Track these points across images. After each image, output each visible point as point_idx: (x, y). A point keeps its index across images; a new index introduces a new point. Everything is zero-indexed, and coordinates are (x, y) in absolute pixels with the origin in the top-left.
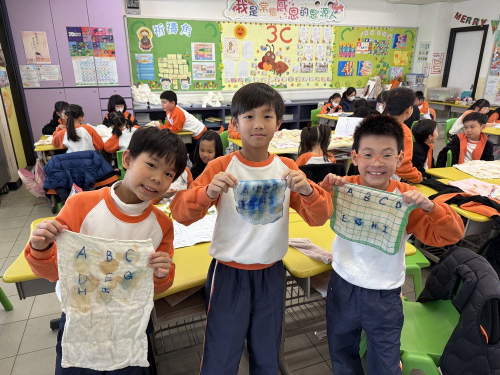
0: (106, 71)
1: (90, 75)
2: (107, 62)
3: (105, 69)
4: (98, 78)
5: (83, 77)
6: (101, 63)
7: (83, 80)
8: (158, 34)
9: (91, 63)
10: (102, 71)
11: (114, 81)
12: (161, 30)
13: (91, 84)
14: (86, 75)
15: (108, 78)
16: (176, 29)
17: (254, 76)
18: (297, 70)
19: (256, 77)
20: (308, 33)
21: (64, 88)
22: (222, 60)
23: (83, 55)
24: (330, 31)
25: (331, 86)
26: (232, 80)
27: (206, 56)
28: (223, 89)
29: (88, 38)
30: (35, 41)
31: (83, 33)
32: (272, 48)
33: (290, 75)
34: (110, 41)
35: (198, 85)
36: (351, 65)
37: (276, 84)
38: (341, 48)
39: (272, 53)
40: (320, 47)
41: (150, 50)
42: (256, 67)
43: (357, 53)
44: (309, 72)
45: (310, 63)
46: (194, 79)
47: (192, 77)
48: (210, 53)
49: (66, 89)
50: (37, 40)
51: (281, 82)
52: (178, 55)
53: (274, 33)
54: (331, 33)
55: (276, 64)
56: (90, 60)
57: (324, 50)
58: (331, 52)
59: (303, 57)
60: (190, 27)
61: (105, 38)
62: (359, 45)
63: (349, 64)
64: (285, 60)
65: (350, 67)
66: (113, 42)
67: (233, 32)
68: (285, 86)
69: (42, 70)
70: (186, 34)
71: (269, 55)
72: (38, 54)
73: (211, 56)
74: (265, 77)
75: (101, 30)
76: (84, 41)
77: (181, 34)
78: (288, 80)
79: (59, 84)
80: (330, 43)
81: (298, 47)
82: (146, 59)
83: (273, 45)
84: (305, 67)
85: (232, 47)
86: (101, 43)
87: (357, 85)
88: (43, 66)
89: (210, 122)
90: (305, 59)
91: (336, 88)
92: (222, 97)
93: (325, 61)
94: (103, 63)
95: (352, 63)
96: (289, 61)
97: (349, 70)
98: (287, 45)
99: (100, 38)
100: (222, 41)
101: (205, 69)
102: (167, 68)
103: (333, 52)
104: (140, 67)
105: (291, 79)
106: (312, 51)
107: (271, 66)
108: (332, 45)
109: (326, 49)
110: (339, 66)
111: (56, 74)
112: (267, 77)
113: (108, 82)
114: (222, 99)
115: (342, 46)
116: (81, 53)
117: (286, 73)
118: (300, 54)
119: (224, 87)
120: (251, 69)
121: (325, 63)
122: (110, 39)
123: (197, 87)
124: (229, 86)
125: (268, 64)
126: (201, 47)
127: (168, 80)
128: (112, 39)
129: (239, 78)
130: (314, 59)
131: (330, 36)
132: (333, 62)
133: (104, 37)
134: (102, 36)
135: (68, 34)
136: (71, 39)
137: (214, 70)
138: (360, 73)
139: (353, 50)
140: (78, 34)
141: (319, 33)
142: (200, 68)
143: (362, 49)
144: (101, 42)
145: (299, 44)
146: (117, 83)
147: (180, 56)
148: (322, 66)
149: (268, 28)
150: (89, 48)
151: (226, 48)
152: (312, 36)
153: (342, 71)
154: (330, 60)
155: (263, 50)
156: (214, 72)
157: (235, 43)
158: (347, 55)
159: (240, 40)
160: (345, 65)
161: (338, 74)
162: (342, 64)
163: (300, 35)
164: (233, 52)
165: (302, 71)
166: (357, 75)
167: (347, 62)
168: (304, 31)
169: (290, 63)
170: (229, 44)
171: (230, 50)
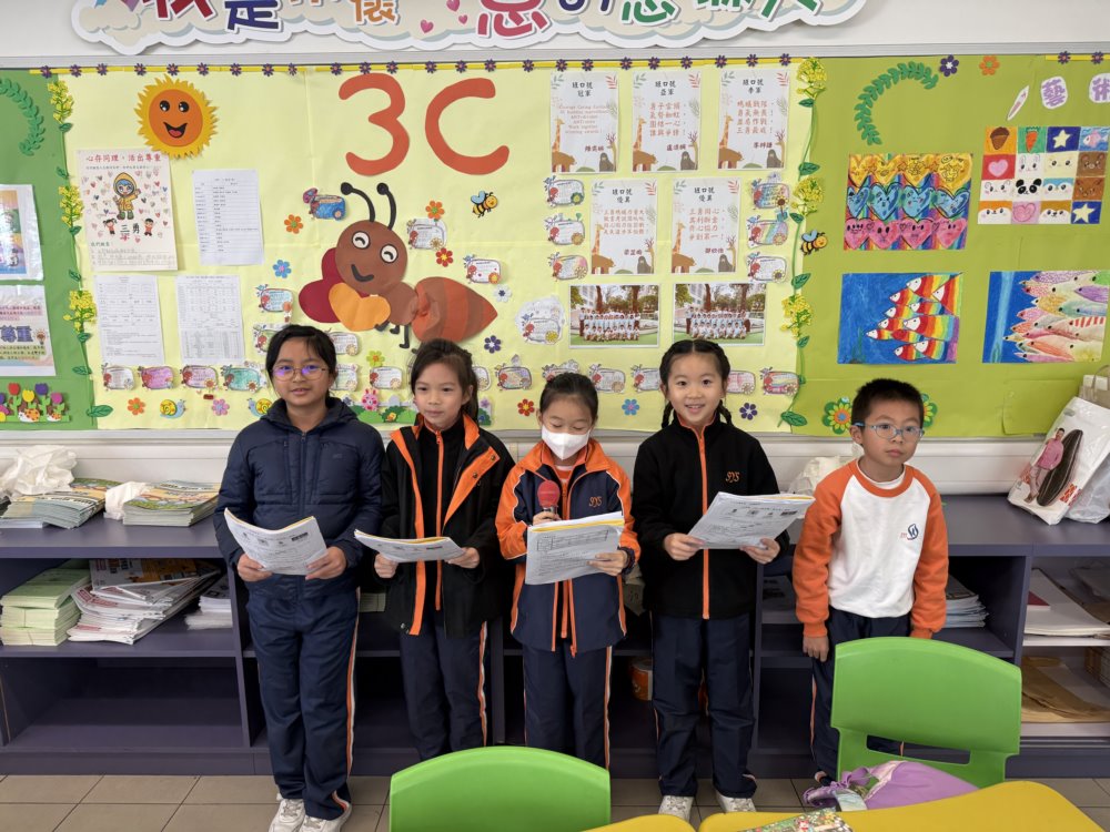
18: (552, 326)
22: (85, 268)
24: (772, 92)
25: (790, 418)
26: (148, 377)
28: (102, 422)
32: (381, 202)
33: (504, 357)
36: (940, 294)
38: (860, 190)
40: (705, 193)
42: (289, 304)
43: (983, 218)
44: (634, 339)
45: (636, 289)
53: (386, 119)
54: (783, 105)
55: (412, 293)
57: (733, 212)
58: (783, 216)
59: (585, 251)
62: (998, 168)
63: (920, 292)
64: (472, 270)
65: (934, 310)
67: (135, 123)
74: (346, 361)
78: (496, 382)
80: (774, 162)
81: (553, 192)
83: (382, 189)
84: (600, 308)
85: (137, 203)
90: (602, 264)
93: (741, 275)
95: (949, 287)
96: (494, 279)
97: (926, 325)
98: (478, 184)
100: (72, 169)
103: (796, 217)
105: (514, 377)
106: (651, 214)
107: (380, 306)
108: (790, 177)
109: (744, 200)
110: (846, 304)
112: (363, 363)
115: (870, 182)
119: (106, 410)
120: (254, 316)
121: (745, 287)
124: (136, 407)
125: (363, 294)
129: (186, 363)
130: (663, 263)
131: (776, 121)
132: (799, 282)
137: (39, 323)
138: (1010, 347)
139: (949, 205)
141: (695, 107)
143: (1028, 197)
145: (559, 175)
148: (724, 304)
149: (347, 91)
151: (102, 207)
152: (646, 129)
153: (873, 334)
154: (782, 268)
155: (325, 217)
156: (41, 337)
157: (151, 182)
158: (907, 235)
159: (181, 163)
160: (896, 298)
161: (842, 350)
162: (872, 289)
163: (560, 122)
164: (143, 229)
165: (587, 332)
166: (986, 358)
167: (913, 276)
168: (587, 101)
169: (503, 287)
170: (117, 188)
171: (121, 217)
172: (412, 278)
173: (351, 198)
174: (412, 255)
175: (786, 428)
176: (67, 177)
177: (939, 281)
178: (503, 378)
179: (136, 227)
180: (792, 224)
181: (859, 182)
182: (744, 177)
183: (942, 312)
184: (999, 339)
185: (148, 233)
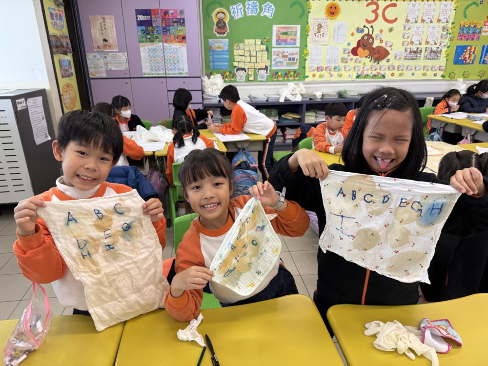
0: (175, 59)
1: (158, 64)
2: (177, 49)
3: (174, 57)
4: (166, 67)
5: (150, 66)
6: (170, 50)
7: (151, 69)
8: (236, 17)
9: (160, 50)
10: (171, 59)
11: (183, 70)
12: (239, 11)
13: (158, 74)
14: (154, 64)
15: (177, 67)
16: (257, 9)
17: (345, 64)
18: (400, 56)
19: (347, 64)
20: (419, 10)
21: (130, 78)
22: (308, 45)
23: (151, 41)
24: (449, 7)
25: (443, 76)
26: (318, 69)
27: (289, 40)
28: (307, 80)
29: (158, 22)
30: (103, 27)
31: (153, 16)
32: (371, 29)
33: (390, 63)
34: (181, 24)
35: (277, 75)
36: (473, 50)
37: (372, 73)
38: (462, 28)
39: (369, 36)
40: (434, 28)
41: (225, 35)
42: (349, 53)
43: (483, 34)
44: (416, 59)
45: (418, 48)
46: (273, 68)
47: (270, 66)
48: (294, 37)
49: (132, 79)
50: (105, 25)
51: (378, 71)
52: (257, 40)
53: (375, 12)
54: (450, 10)
55: (374, 49)
56: (158, 46)
57: (438, 32)
58: (447, 33)
59: (409, 40)
60: (273, 7)
61: (176, 22)
62: (487, 24)
63: (470, 49)
64: (386, 44)
65: (472, 53)
66: (184, 26)
67: (324, 11)
68: (383, 76)
69: (109, 58)
70: (268, 15)
71: (366, 38)
72: (105, 40)
73: (295, 40)
74: (358, 64)
75: (172, 12)
76: (154, 25)
77: (262, 15)
78: (387, 69)
79: (126, 74)
80: (447, 22)
81: (405, 27)
82: (221, 45)
83: (372, 27)
84: (410, 52)
85: (321, 29)
86: (171, 28)
87: (479, 75)
88: (110, 54)
89: (286, 119)
90: (412, 43)
91: (449, 79)
92: (304, 90)
93: (438, 46)
94: (172, 50)
95: (475, 48)
96: (391, 46)
97: (470, 56)
98: (390, 25)
99: (171, 21)
100: (309, 22)
101: (286, 56)
102: (243, 55)
103: (450, 34)
104: (213, 55)
105: (391, 68)
106: (423, 32)
107: (367, 52)
108: (450, 25)
109: (441, 29)
110: (456, 52)
111: (123, 63)
112: (361, 65)
113: (177, 72)
114: (304, 92)
115: (464, 26)
116: (149, 39)
117: (385, 60)
118: (405, 37)
119: (307, 77)
120: (341, 55)
121: (438, 48)
122: (181, 22)
123: (275, 78)
124: (314, 76)
125: (364, 50)
126: (285, 31)
127: (244, 69)
128: (184, 22)
129: (326, 66)
130: (424, 43)
131: (449, 13)
132: (448, 47)
133: (175, 20)
134: (173, 19)
135: (137, 18)
136: (140, 23)
137: (297, 57)
138: (484, 61)
139: (478, 31)
140: (147, 17)
141: (434, 10)
142: (281, 55)
144: (171, 26)
145: (407, 24)
146: (187, 73)
147: (258, 41)
148: (434, 52)
149: (368, 5)
150: (158, 34)
151: (314, 30)
152: (425, 14)
153: (460, 58)
154: (446, 44)
155: (359, 33)
156: (297, 60)
157: (325, 25)
158: (469, 37)
159: (331, 21)
160: (465, 51)
161: (454, 62)
162: (461, 49)
163: (408, 13)
164: (322, 35)
165: (407, 58)
166: (480, 63)
167: (469, 46)
168: (414, 8)
169: (392, 48)
170: (318, 25)
171: (318, 32)
172: (374, 46)
173: (365, 29)
174: (375, 41)
175: (442, 78)
176: (308, 23)
177: (473, 47)
178: (389, 68)
179: (321, 35)
180: (449, 35)
181: (462, 26)
182: (441, 25)
183: (473, 53)
184: (483, 59)
185: (323, 36)
